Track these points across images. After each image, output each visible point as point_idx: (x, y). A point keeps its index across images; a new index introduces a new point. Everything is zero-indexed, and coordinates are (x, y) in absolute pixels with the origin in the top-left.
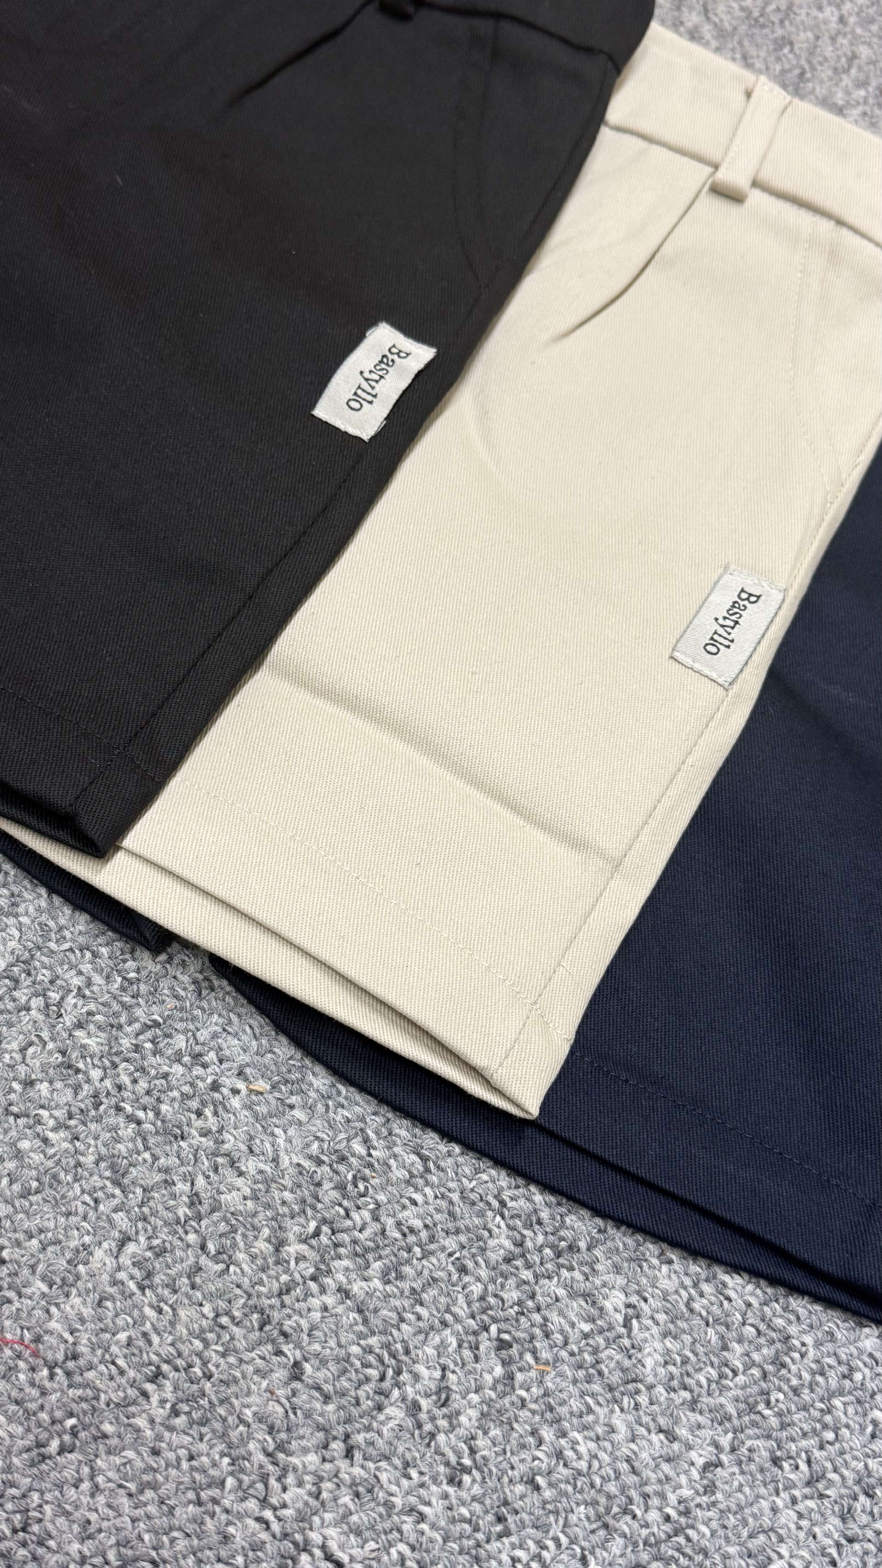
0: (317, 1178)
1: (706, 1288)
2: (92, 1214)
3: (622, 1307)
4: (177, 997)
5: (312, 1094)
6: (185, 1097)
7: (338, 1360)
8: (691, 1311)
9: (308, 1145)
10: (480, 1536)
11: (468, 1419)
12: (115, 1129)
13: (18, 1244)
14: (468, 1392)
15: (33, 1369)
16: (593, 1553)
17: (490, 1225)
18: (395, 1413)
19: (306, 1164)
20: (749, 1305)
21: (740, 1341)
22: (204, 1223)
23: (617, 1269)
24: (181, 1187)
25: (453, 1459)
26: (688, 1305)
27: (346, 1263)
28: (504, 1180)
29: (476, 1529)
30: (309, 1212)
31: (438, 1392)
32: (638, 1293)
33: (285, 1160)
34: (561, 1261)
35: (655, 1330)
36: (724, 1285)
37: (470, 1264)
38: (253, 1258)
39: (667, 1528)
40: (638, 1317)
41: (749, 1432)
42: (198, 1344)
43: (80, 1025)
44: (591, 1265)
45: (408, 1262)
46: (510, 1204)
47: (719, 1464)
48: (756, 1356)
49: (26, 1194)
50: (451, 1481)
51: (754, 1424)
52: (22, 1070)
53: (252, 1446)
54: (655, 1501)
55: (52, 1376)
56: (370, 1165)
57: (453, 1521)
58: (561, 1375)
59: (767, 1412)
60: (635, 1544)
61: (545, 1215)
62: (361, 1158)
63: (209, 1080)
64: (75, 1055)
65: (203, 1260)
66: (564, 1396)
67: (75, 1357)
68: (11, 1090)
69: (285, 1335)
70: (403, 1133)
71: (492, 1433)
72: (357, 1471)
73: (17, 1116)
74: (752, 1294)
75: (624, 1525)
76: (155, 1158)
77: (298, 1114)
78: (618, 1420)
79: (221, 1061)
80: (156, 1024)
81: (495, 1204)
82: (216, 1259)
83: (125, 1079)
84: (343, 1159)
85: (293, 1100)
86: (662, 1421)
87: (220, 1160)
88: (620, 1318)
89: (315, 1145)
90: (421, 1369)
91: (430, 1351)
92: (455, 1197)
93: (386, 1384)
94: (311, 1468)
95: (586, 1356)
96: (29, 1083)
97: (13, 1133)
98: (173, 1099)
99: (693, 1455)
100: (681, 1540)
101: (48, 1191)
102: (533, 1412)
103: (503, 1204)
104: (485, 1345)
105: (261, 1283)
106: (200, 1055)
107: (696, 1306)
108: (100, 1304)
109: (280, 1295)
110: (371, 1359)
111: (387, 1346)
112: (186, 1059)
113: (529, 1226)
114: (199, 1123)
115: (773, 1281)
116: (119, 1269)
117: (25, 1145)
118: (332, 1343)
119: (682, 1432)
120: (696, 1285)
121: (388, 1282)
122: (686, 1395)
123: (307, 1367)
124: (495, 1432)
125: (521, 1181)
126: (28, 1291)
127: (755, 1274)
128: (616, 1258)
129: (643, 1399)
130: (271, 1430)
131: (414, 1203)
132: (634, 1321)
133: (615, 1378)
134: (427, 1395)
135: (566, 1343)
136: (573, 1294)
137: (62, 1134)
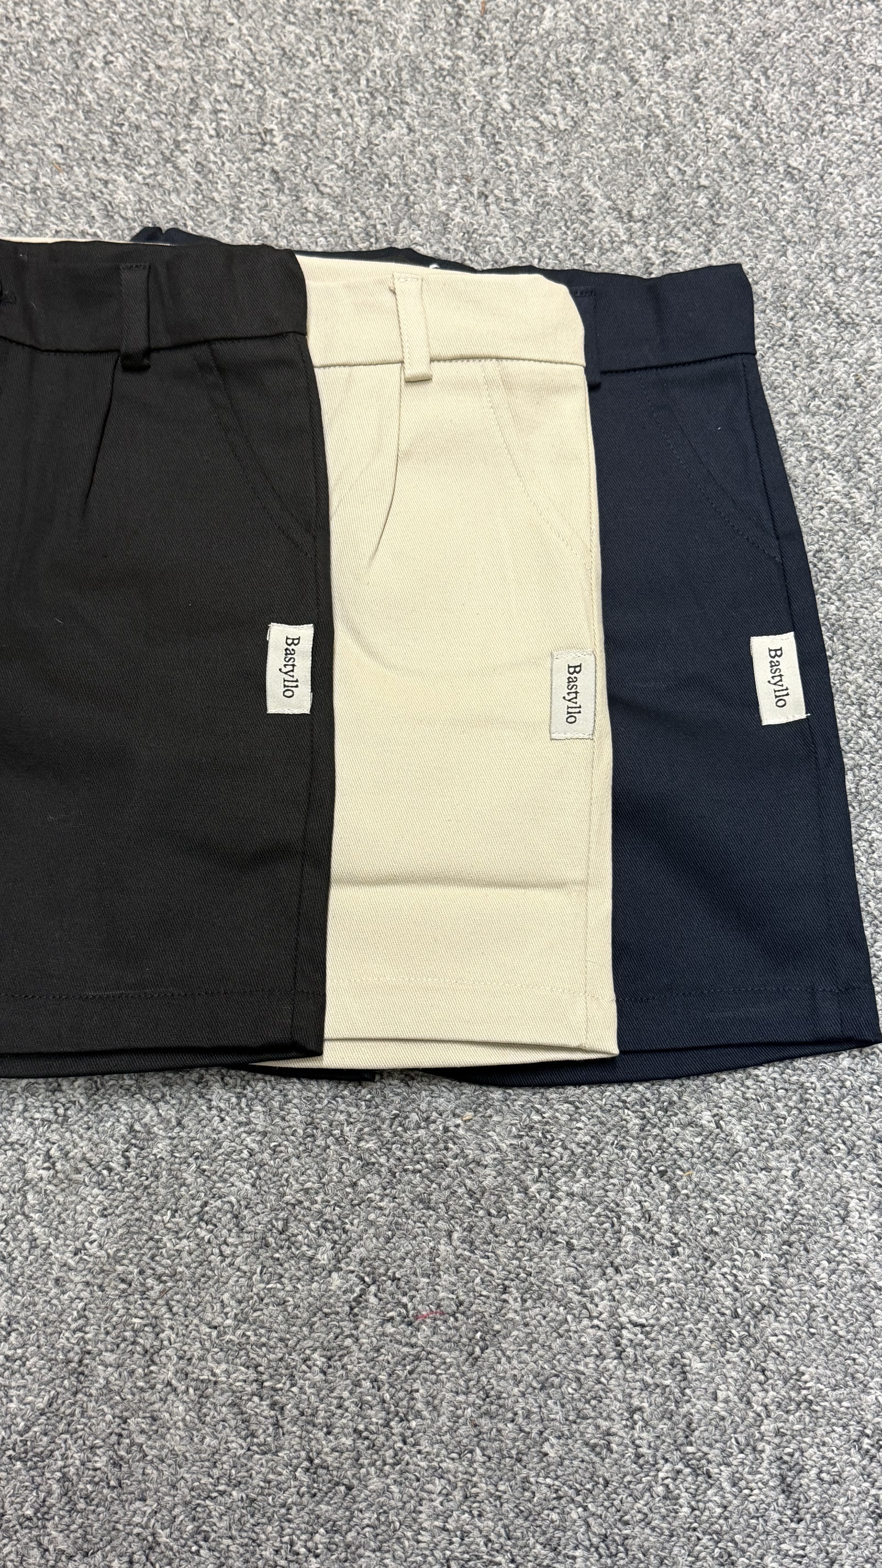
0: (524, 1145)
1: (749, 1083)
2: (425, 1230)
3: (710, 1118)
4: (398, 1094)
5: (497, 1103)
6: (435, 1144)
7: (587, 1229)
8: (747, 1099)
9: (510, 1131)
10: (701, 1273)
11: (665, 1219)
12: (410, 1182)
13: (400, 1267)
14: (658, 1206)
15: (445, 1321)
16: (759, 1249)
17: (624, 1117)
18: (629, 1238)
19: (514, 1142)
20: (775, 1079)
21: (779, 1100)
22: (482, 1202)
23: (699, 1100)
24: (461, 1191)
25: (668, 1244)
26: (744, 1098)
27: (563, 1179)
28: (618, 1089)
29: (698, 1270)
30: (530, 1165)
31: (644, 1216)
32: (716, 1106)
33: (504, 1146)
34: (669, 1113)
35: (734, 1120)
36: (757, 1076)
37: (624, 1143)
38: (517, 1205)
39: (789, 1216)
40: (722, 1118)
41: (806, 1144)
42: (515, 1262)
43: (359, 1140)
44: (685, 1106)
45: (594, 1161)
46: (628, 1100)
47: (800, 1169)
48: (791, 1104)
49: (388, 1240)
50: (673, 1255)
51: (807, 1139)
52: (346, 1179)
53: (570, 1295)
54: (777, 1206)
55: (456, 1319)
56: (547, 1123)
57: (685, 1273)
58: (700, 1171)
59: (810, 1129)
60: (778, 1233)
61: (648, 1095)
62: (540, 1122)
63: (441, 1128)
64: (367, 1156)
65: (493, 1220)
66: (705, 1181)
67: (461, 1303)
68: (348, 1194)
69: (554, 1232)
70: (554, 1096)
71: (680, 1220)
72: (626, 1277)
73: (359, 1205)
74: (774, 1072)
75: (768, 1226)
76: (439, 1185)
77: (496, 1118)
78: (739, 1177)
79: (441, 1115)
80: (397, 1116)
81: (620, 1104)
82: (499, 1216)
83: (399, 1153)
84: (531, 1128)
85: (489, 1112)
86: (761, 1165)
87: (471, 1166)
88: (713, 1125)
89: (514, 1129)
90: (630, 1210)
91: (628, 1198)
92: (599, 1113)
93: (616, 1227)
94: (604, 1288)
95: (706, 1154)
96: (354, 1185)
97: (363, 1214)
98: (429, 1149)
99: (784, 1172)
100: (799, 1218)
101: (398, 1233)
102: (695, 1198)
103: (624, 1102)
104: (654, 1178)
105: (528, 1214)
106: (428, 1118)
107: (748, 1095)
108: (457, 1272)
109: (540, 1214)
110: (602, 1219)
111: (607, 1208)
112: (423, 1124)
113: (643, 1105)
114: (450, 1153)
115: (781, 1060)
116: (456, 1249)
117: (372, 1217)
118: (579, 1223)
119: (773, 1164)
120: (743, 1085)
121: (589, 1177)
122: (766, 1144)
123: (574, 1241)
124: (682, 1219)
125: (627, 1085)
126: (420, 1286)
127: (769, 1062)
128: (696, 1095)
129: (745, 1159)
130: (574, 1281)
131: (580, 1129)
132: (721, 1122)
133: (726, 1157)
134: (639, 1220)
135: (693, 1154)
136: (684, 1127)
137: (386, 1200)
